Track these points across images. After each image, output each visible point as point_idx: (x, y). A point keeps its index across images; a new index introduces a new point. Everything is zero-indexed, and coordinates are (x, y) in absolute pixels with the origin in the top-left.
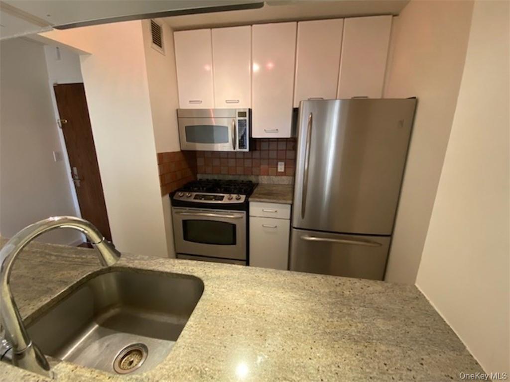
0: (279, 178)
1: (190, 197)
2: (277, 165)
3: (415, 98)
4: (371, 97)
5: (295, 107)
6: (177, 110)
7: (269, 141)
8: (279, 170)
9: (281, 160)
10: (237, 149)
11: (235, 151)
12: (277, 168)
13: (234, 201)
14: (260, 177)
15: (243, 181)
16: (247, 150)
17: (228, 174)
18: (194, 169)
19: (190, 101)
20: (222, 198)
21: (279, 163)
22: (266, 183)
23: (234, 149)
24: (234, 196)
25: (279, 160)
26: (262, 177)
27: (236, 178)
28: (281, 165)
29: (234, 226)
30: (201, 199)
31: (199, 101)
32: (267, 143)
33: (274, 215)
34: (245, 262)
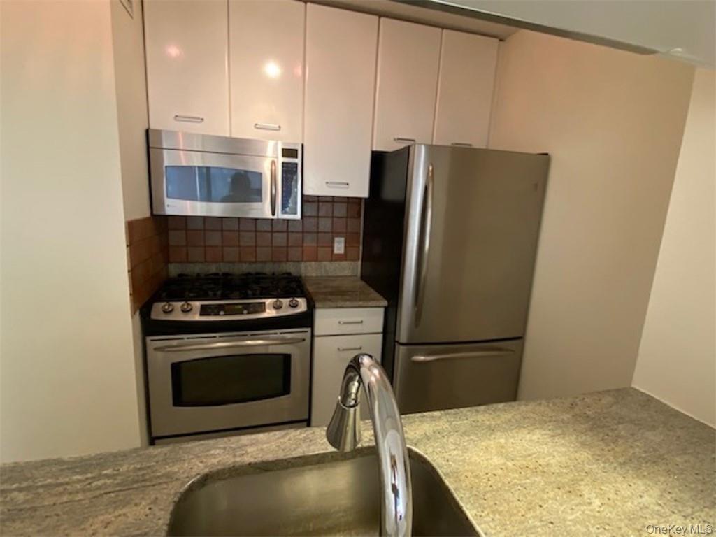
0: (336, 264)
2: (333, 242)
3: (547, 154)
4: (476, 145)
5: (374, 149)
6: (147, 131)
7: (319, 201)
8: (336, 251)
9: (339, 235)
10: (279, 215)
11: (275, 217)
12: (332, 247)
13: (287, 311)
14: (303, 265)
16: (298, 216)
17: (240, 262)
19: (177, 116)
20: (262, 307)
21: (336, 239)
22: (314, 275)
23: (273, 214)
24: (285, 301)
25: (335, 234)
26: (308, 263)
27: (257, 268)
28: (339, 242)
29: (287, 358)
30: (217, 314)
31: (199, 118)
32: (315, 205)
33: (358, 329)
34: (305, 423)
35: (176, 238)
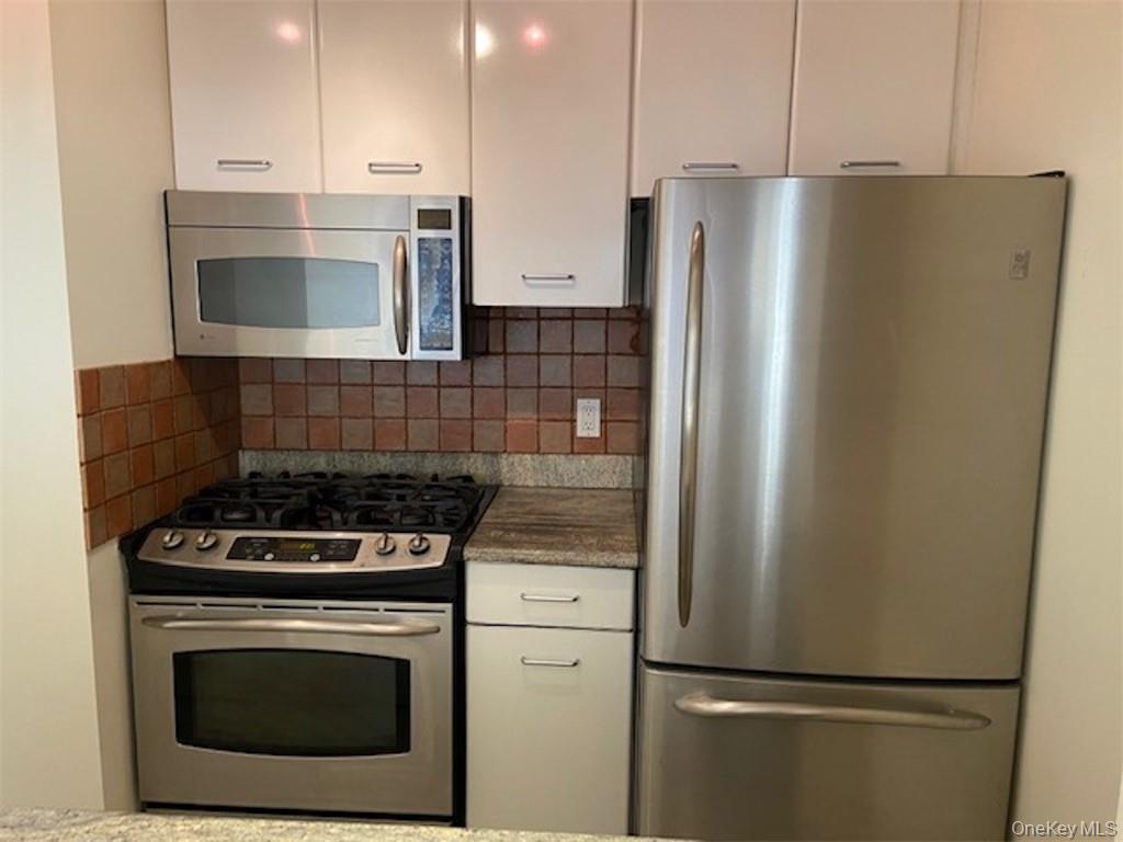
0: (583, 461)
1: (213, 549)
2: (573, 409)
3: (1061, 174)
5: (635, 195)
6: (165, 193)
7: (539, 319)
8: (581, 432)
9: (588, 392)
10: (415, 352)
11: (407, 357)
12: (573, 421)
13: (403, 563)
14: (504, 461)
15: (435, 477)
16: (456, 354)
17: (374, 451)
18: (228, 430)
19: (220, 163)
20: (350, 551)
21: (581, 403)
22: (530, 483)
23: (403, 351)
24: (403, 540)
25: (578, 390)
26: (517, 458)
27: (408, 464)
28: (588, 409)
29: (402, 667)
30: (261, 558)
31: (260, 163)
32: (532, 326)
33: (568, 615)
35: (253, 400)
